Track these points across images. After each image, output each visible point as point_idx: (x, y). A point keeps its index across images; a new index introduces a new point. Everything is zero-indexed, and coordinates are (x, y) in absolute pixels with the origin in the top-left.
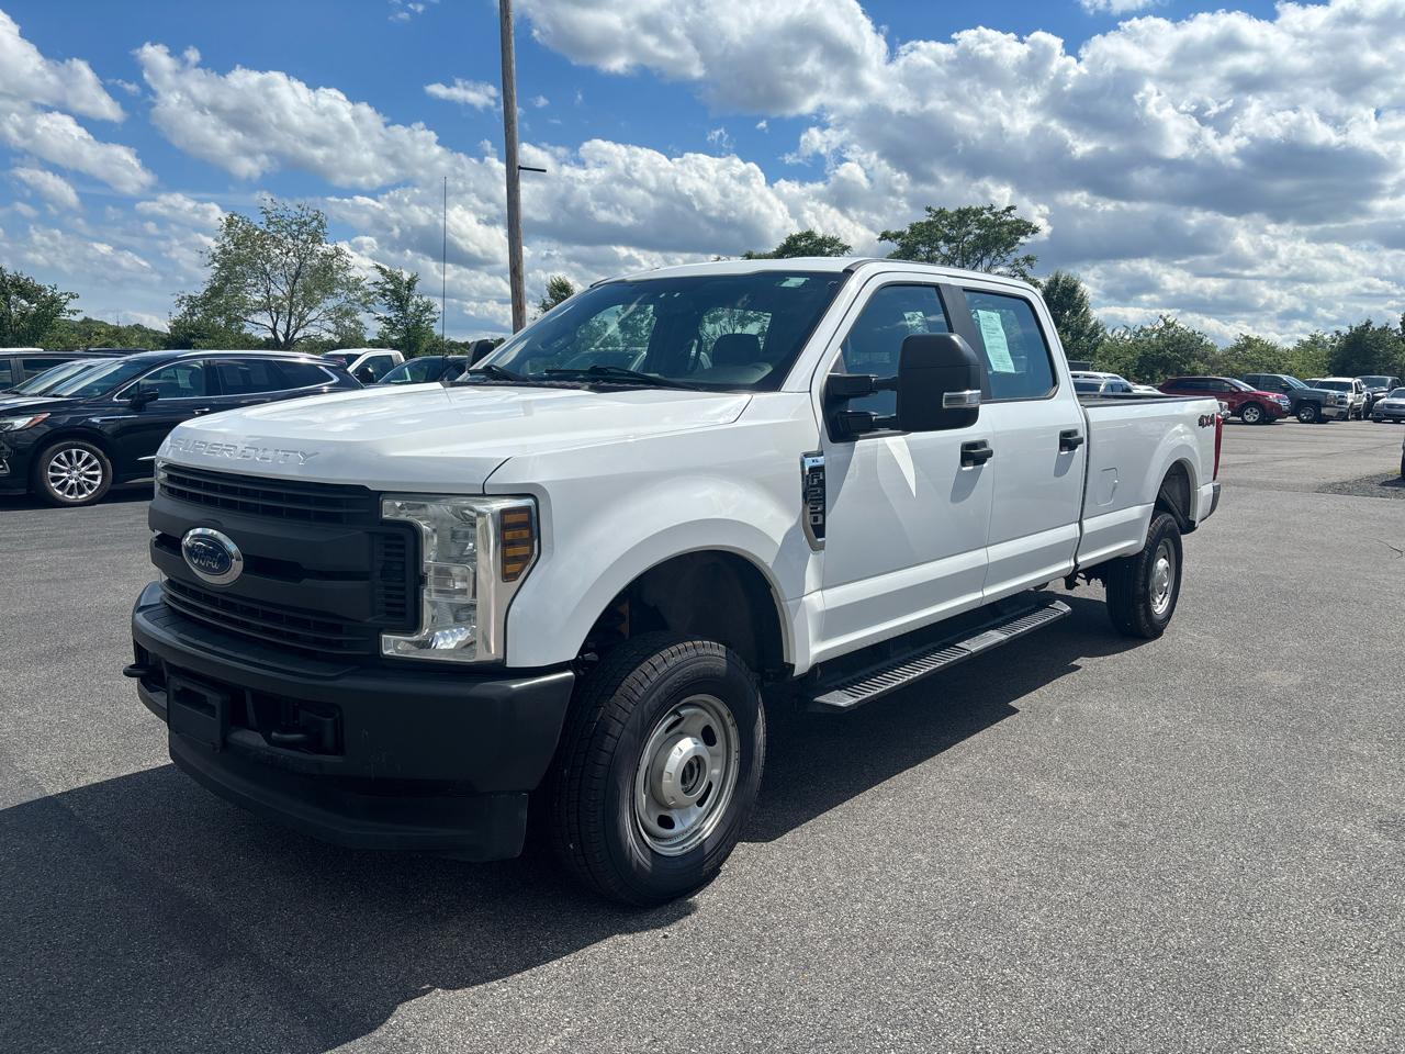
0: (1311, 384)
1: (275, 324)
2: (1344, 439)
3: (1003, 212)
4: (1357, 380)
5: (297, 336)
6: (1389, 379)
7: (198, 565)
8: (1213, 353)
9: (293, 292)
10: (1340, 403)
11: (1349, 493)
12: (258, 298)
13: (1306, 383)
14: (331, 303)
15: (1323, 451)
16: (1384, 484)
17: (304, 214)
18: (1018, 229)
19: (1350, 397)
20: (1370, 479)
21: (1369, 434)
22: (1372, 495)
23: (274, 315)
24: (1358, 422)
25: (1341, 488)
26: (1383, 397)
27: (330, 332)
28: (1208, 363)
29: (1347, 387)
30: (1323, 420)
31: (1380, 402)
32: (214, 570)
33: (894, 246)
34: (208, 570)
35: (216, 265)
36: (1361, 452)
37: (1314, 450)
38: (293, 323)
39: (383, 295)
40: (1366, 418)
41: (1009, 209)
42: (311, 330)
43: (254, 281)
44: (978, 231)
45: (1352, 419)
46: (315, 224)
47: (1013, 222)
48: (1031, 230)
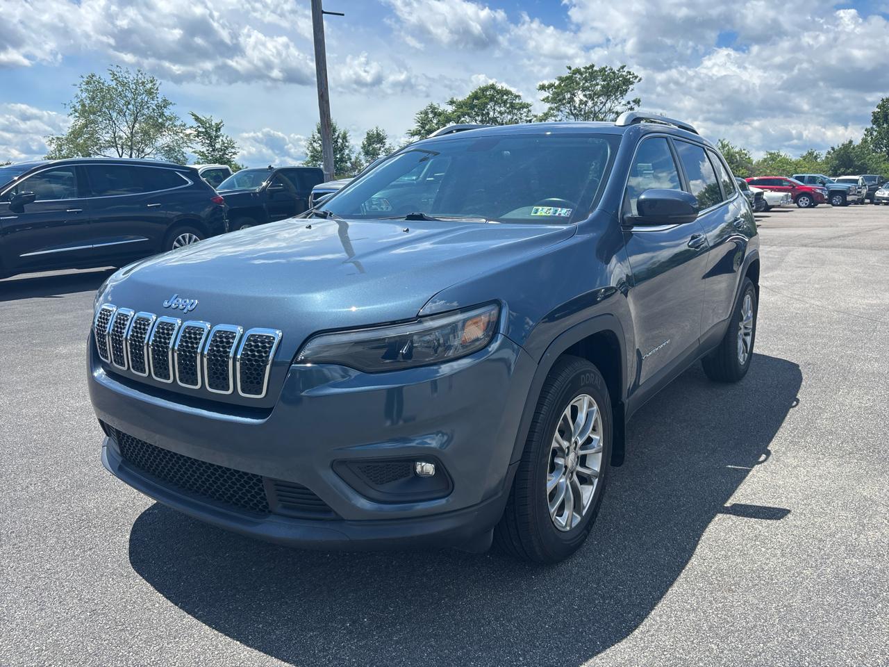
3: (618, 70)
6: (877, 176)
9: (133, 134)
10: (859, 192)
12: (107, 138)
14: (161, 141)
23: (120, 150)
29: (855, 182)
35: (77, 114)
39: (198, 136)
41: (623, 67)
47: (625, 76)
48: (637, 80)
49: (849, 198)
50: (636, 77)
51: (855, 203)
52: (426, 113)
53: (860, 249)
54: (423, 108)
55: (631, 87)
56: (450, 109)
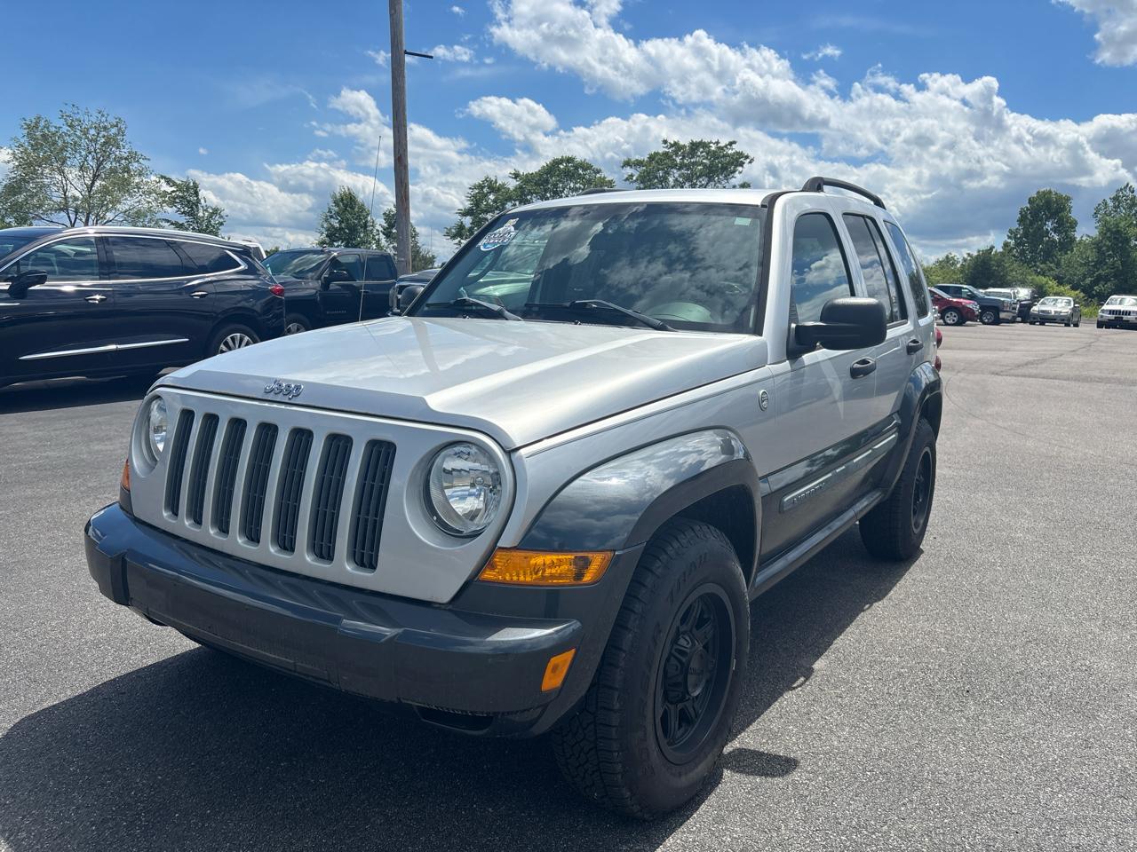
1: (73, 224)
3: (726, 146)
9: (91, 193)
17: (104, 119)
18: (737, 160)
33: (635, 173)
41: (731, 144)
47: (733, 155)
48: (748, 160)
50: (747, 157)
51: (1008, 321)
52: (481, 187)
53: (1044, 378)
54: (478, 181)
55: (740, 169)
56: (513, 184)
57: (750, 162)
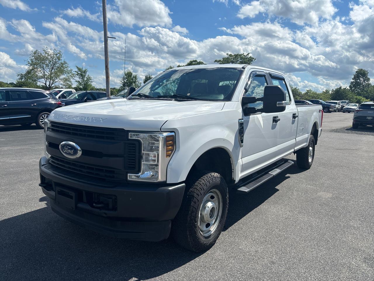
0: (327, 102)
1: (46, 82)
2: (336, 117)
3: (247, 55)
4: (339, 101)
5: (52, 86)
6: (347, 101)
7: (66, 153)
8: (301, 94)
9: (51, 74)
10: (335, 107)
11: (339, 132)
12: (41, 75)
13: (325, 102)
14: (62, 77)
15: (331, 120)
16: (347, 130)
17: (56, 51)
18: (250, 60)
19: (337, 106)
20: (344, 128)
21: (343, 116)
22: (345, 133)
23: (46, 79)
24: (339, 113)
25: (336, 131)
26: (345, 106)
27: (62, 85)
28: (300, 97)
29: (336, 103)
30: (330, 112)
31: (345, 107)
32: (72, 154)
34: (69, 154)
35: (29, 65)
36: (340, 121)
37: (328, 120)
38: (51, 82)
39: (78, 75)
40: (341, 112)
41: (248, 54)
42: (57, 84)
43: (40, 70)
44: (240, 60)
45: (337, 112)
46: (59, 55)
47: (249, 58)
49: (330, 109)
50: (253, 58)
55: (252, 62)
57: (255, 60)
